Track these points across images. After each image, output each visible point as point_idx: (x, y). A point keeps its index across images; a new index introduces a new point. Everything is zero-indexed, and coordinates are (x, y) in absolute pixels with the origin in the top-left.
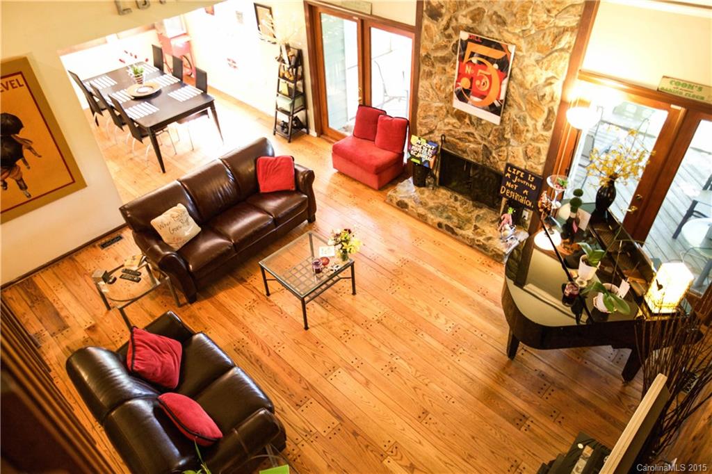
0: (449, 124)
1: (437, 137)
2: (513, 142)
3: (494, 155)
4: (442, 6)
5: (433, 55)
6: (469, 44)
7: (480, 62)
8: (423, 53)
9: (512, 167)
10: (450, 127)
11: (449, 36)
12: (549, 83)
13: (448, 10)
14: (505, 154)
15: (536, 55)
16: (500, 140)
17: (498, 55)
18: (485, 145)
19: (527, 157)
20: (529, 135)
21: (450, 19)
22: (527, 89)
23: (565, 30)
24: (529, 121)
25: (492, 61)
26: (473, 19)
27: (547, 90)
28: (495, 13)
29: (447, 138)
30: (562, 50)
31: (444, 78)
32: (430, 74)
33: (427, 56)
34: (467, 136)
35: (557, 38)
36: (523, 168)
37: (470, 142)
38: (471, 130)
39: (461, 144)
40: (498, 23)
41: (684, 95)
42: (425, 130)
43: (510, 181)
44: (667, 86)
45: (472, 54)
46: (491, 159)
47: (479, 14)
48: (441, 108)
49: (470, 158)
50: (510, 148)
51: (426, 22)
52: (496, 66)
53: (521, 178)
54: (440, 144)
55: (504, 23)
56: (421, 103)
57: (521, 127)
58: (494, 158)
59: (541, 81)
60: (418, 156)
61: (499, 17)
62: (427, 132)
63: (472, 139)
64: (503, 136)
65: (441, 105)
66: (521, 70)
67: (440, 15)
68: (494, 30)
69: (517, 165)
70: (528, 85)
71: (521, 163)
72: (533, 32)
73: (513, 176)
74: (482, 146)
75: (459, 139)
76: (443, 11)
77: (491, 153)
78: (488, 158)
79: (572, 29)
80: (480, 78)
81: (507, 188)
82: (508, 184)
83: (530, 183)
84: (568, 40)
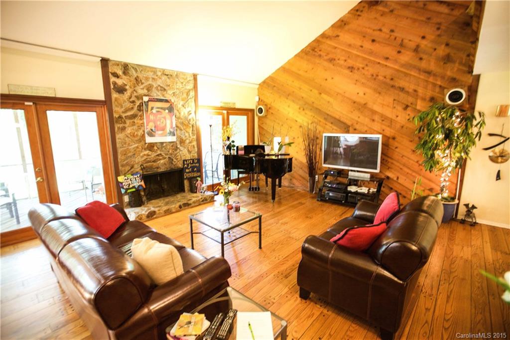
0: (145, 155)
1: (137, 168)
2: (182, 148)
3: (174, 160)
4: (126, 85)
5: (124, 115)
6: (150, 103)
7: (158, 112)
8: (116, 115)
9: (186, 160)
10: (145, 157)
11: (133, 102)
12: (189, 113)
13: (130, 87)
14: (179, 157)
15: (182, 103)
16: (176, 150)
17: (167, 105)
18: (169, 157)
19: (190, 152)
20: (188, 141)
21: (132, 92)
22: (182, 119)
23: (189, 91)
24: (187, 134)
25: (164, 109)
26: (148, 90)
27: (190, 117)
28: (159, 86)
29: (145, 165)
30: (191, 98)
31: (135, 127)
32: (123, 129)
33: (120, 117)
34: (157, 157)
35: (188, 94)
36: (189, 159)
37: (160, 159)
38: (159, 152)
39: (155, 164)
40: (161, 90)
41: (227, 106)
42: (128, 168)
43: (187, 168)
44: (223, 105)
45: (152, 108)
46: (173, 162)
47: (151, 87)
48: (137, 147)
49: (162, 170)
50: (181, 152)
51: (115, 95)
52: (167, 111)
53: (192, 164)
54: (141, 172)
55: (165, 90)
56: (119, 151)
57: (184, 138)
58: (175, 162)
59: (186, 114)
60: (131, 186)
61: (161, 87)
62: (130, 168)
63: (161, 158)
64: (177, 147)
65: (136, 145)
66: (178, 111)
67: (126, 90)
68: (159, 94)
69: (187, 159)
70: (182, 117)
71: (188, 157)
72: (178, 93)
73: (188, 165)
74: (167, 159)
75: (153, 162)
76: (127, 87)
77: (173, 160)
78: (172, 164)
79: (192, 89)
80: (160, 120)
81: (187, 173)
82: (187, 171)
83: (196, 163)
84: (192, 94)
